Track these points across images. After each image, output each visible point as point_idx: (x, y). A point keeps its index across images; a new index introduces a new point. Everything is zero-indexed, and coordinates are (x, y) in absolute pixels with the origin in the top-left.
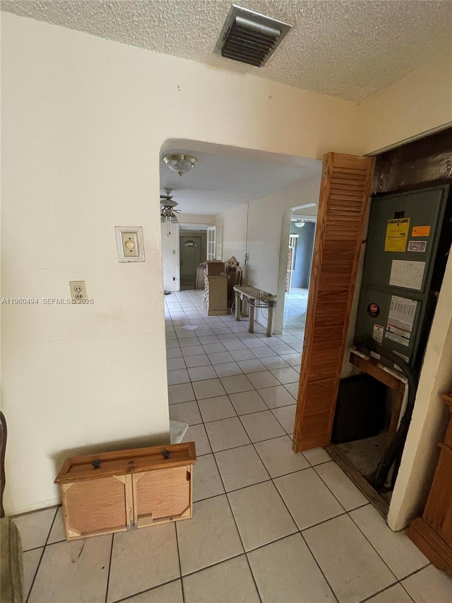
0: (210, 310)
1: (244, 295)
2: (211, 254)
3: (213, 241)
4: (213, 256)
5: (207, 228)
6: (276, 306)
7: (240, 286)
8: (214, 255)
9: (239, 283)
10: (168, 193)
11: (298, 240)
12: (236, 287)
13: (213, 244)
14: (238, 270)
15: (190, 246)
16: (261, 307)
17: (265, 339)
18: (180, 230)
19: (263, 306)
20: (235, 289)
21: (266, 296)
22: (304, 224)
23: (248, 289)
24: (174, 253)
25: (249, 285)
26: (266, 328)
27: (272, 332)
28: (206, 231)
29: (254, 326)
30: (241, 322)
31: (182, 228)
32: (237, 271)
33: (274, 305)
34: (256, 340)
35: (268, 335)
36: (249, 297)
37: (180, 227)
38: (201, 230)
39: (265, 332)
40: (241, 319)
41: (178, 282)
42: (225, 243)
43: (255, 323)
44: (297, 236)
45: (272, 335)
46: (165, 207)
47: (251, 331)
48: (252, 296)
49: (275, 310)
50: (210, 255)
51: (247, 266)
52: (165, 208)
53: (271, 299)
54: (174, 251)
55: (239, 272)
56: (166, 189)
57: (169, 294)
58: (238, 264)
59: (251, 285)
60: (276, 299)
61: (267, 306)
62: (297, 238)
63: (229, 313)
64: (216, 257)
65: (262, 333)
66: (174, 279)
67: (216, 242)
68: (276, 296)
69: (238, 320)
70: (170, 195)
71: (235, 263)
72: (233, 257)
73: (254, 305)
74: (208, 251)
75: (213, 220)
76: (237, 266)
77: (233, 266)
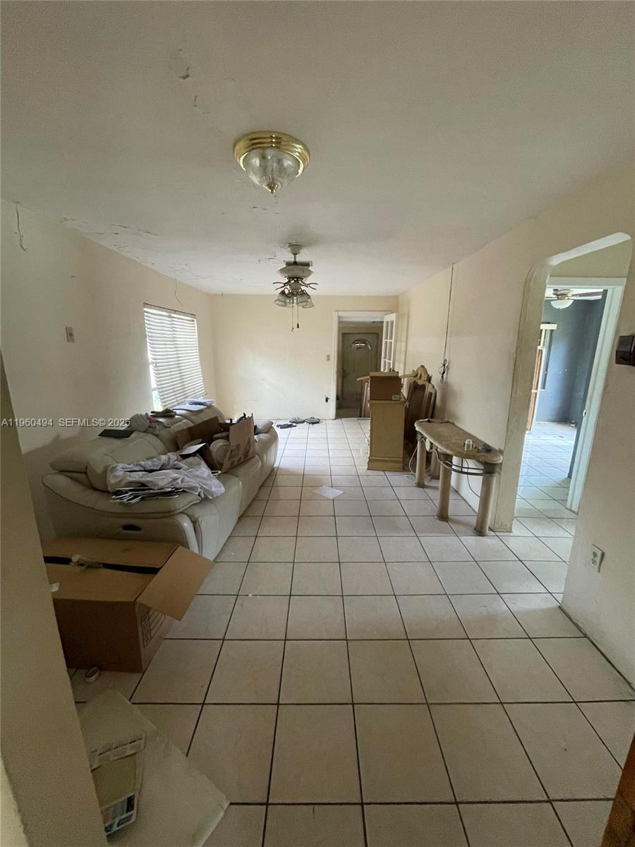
0: (370, 461)
1: (431, 444)
2: (387, 361)
3: (391, 339)
4: (389, 363)
5: (383, 318)
6: (500, 474)
7: (429, 421)
8: (391, 362)
9: (430, 415)
10: (295, 254)
11: (554, 335)
12: (420, 425)
13: (391, 343)
14: (429, 389)
15: (359, 348)
16: (468, 473)
17: (471, 540)
18: (340, 322)
19: (470, 471)
20: (417, 429)
21: (479, 451)
22: (572, 301)
23: (443, 429)
24: (328, 360)
25: (446, 420)
26: (477, 511)
27: (488, 524)
28: (383, 322)
29: (451, 502)
30: (426, 490)
31: (341, 320)
32: (427, 392)
33: (498, 469)
34: (451, 540)
35: (479, 531)
36: (442, 449)
37: (339, 317)
38: (374, 322)
39: (473, 521)
40: (426, 483)
41: (332, 404)
42: (411, 342)
43: (452, 496)
44: (554, 327)
45: (487, 531)
46: (290, 278)
47: (443, 516)
48: (447, 447)
49: (499, 483)
50: (385, 362)
51: (445, 385)
52: (289, 281)
53: (490, 458)
54: (328, 356)
55: (431, 394)
56: (291, 245)
57: (318, 423)
58: (429, 379)
59: (451, 420)
60: (500, 459)
61: (481, 472)
62: (552, 331)
63: (404, 469)
64: (393, 366)
65: (466, 525)
66: (327, 400)
67: (396, 341)
68: (501, 452)
69: (421, 485)
70: (300, 259)
71: (424, 377)
72: (423, 366)
73: (451, 466)
74: (383, 356)
75: (394, 303)
76: (427, 383)
77: (420, 382)
